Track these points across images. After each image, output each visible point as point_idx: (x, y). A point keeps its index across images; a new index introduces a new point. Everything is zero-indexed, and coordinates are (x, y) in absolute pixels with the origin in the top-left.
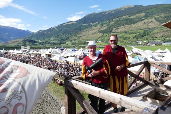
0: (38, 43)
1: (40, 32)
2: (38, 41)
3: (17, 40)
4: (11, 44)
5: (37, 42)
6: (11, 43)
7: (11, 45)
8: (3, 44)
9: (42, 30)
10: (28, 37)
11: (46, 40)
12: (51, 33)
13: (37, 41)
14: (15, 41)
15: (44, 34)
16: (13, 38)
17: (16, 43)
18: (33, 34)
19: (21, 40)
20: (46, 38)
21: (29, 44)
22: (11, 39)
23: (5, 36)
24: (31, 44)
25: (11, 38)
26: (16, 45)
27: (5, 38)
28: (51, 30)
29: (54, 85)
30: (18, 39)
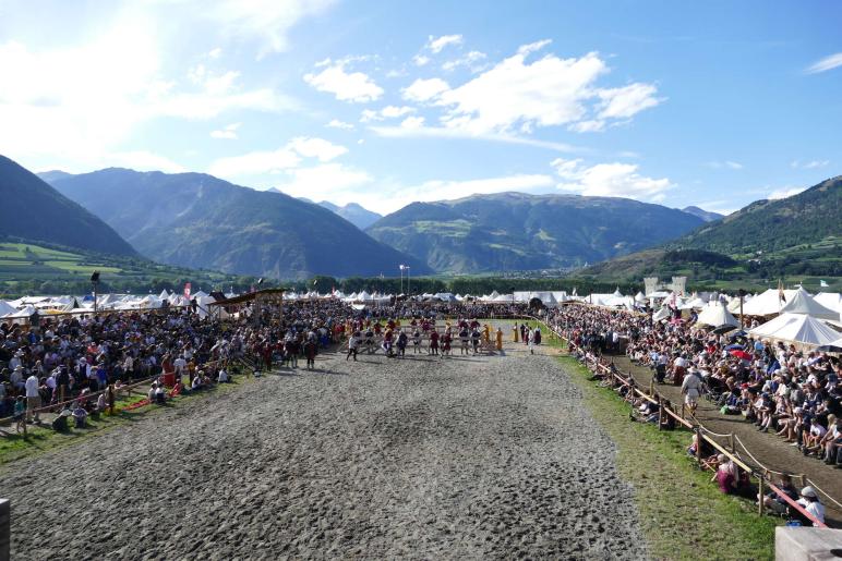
0: (738, 269)
1: (758, 208)
2: (744, 257)
3: (639, 255)
4: (615, 275)
5: (734, 263)
6: (614, 269)
7: (613, 278)
8: (584, 272)
9: (766, 201)
10: (690, 237)
11: (786, 250)
12: (819, 212)
13: (735, 257)
14: (631, 257)
15: (777, 220)
16: (626, 247)
17: (635, 267)
18: (719, 221)
19: (661, 252)
20: (789, 240)
21: (696, 273)
22: (617, 250)
23: (594, 240)
24: (705, 274)
25: (617, 246)
26: (635, 278)
27: (593, 246)
28: (824, 195)
29: (693, 478)
30: (646, 252)
